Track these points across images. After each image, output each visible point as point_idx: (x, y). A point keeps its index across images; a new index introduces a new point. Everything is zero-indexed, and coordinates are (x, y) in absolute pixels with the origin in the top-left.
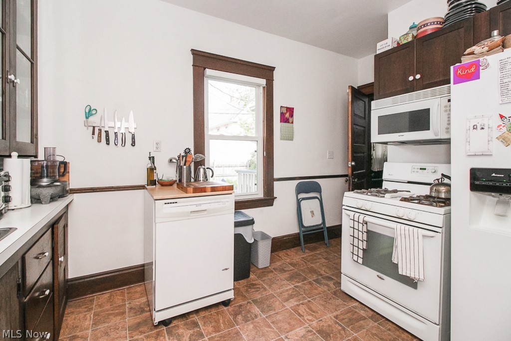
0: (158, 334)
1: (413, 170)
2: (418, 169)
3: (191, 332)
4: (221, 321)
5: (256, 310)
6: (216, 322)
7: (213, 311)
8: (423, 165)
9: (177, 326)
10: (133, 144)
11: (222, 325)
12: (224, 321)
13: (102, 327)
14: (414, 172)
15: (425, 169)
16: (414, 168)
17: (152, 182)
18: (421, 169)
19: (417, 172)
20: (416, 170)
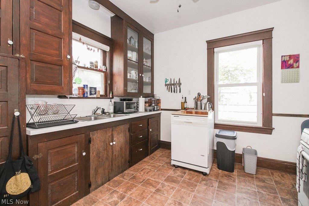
0: (171, 168)
3: (181, 174)
4: (195, 178)
5: (216, 185)
6: (193, 177)
7: (196, 174)
9: (178, 170)
10: (180, 92)
11: (194, 179)
12: (196, 179)
13: (161, 158)
17: (184, 108)
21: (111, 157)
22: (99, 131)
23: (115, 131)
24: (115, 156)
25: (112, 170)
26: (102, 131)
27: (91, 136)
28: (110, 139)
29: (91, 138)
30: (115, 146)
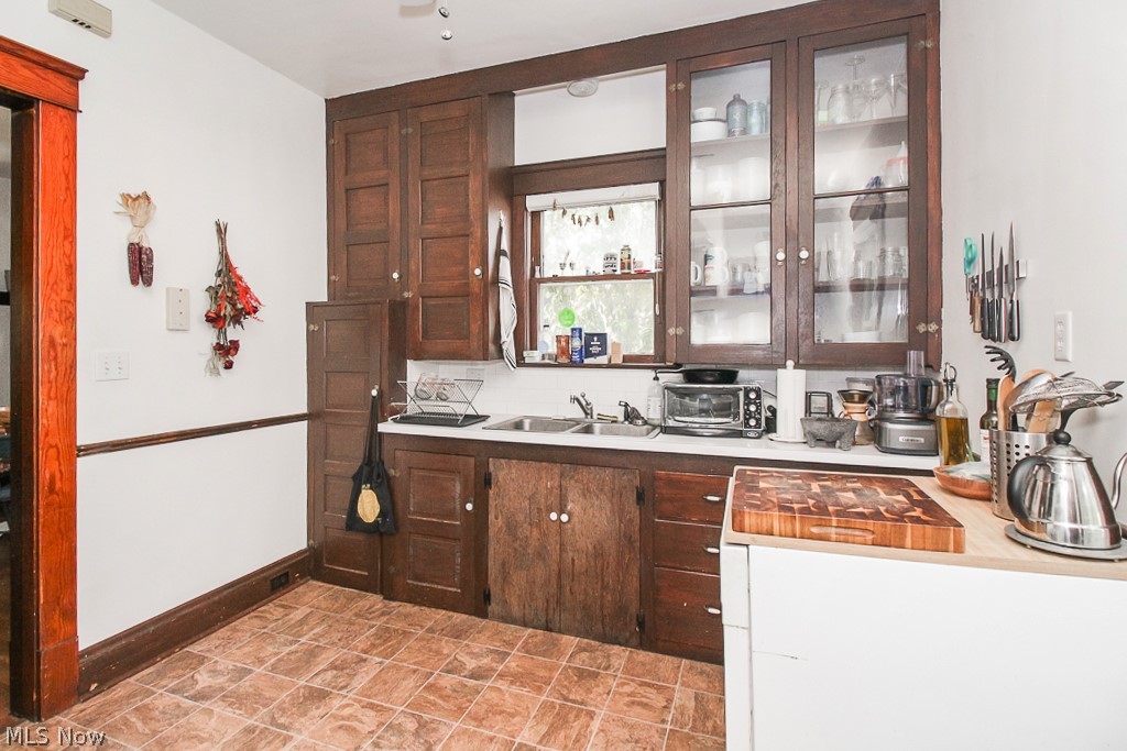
21: (556, 556)
22: (514, 461)
23: (572, 482)
24: (573, 564)
25: (558, 602)
26: (523, 464)
27: (491, 468)
28: (554, 500)
29: (490, 474)
30: (573, 530)
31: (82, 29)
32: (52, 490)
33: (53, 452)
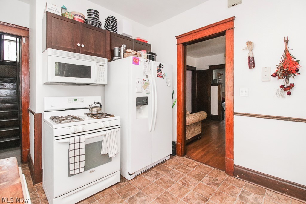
1: (70, 101)
2: (72, 100)
8: (75, 98)
14: (70, 102)
15: (77, 100)
16: (70, 100)
18: (74, 100)
19: (72, 102)
20: (71, 101)
31: (236, 6)
32: (228, 122)
33: (228, 112)
